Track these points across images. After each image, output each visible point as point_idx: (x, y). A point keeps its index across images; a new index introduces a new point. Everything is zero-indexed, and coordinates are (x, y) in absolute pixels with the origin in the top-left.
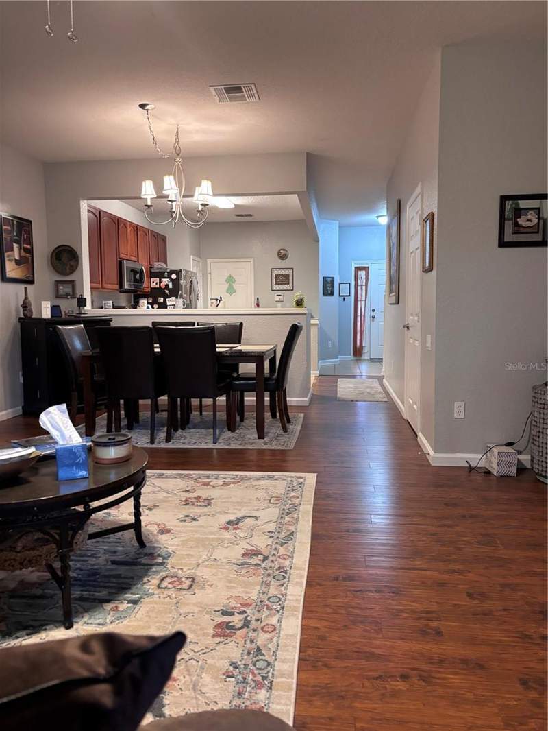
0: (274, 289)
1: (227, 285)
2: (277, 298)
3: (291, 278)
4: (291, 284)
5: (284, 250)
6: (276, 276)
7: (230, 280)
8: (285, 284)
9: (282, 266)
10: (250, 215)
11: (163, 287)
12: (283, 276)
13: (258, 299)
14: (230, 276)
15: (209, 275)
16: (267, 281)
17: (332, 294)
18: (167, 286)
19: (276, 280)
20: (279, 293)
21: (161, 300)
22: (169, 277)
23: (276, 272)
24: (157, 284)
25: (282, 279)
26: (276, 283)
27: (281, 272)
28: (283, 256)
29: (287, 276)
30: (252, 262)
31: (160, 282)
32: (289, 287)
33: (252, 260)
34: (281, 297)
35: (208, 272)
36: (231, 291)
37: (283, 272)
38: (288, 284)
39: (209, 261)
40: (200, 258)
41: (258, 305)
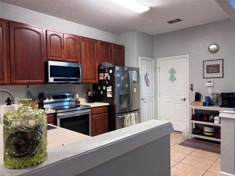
0: (206, 77)
1: (170, 75)
2: (208, 84)
3: (221, 67)
4: (221, 73)
5: (214, 45)
6: (207, 66)
7: (172, 71)
8: (216, 73)
9: (213, 59)
11: (105, 79)
12: (213, 66)
13: (192, 85)
14: (172, 69)
15: (158, 69)
16: (200, 71)
18: (107, 78)
19: (207, 70)
20: (210, 80)
21: (104, 88)
22: (108, 72)
23: (207, 63)
24: (102, 77)
25: (213, 69)
26: (208, 72)
27: (211, 63)
29: (217, 66)
30: (188, 57)
31: (104, 76)
32: (219, 75)
33: (188, 56)
34: (212, 83)
35: (158, 67)
36: (173, 79)
37: (214, 63)
38: (219, 72)
39: (158, 60)
40: (153, 58)
41: (192, 89)
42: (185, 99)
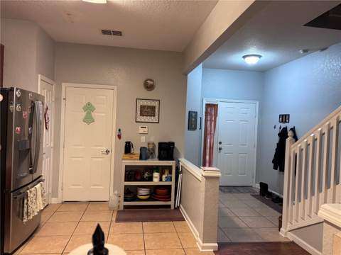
0: (139, 120)
1: (84, 114)
2: (142, 131)
3: (157, 110)
4: (157, 117)
5: (151, 80)
6: (141, 107)
7: (89, 108)
8: (151, 116)
9: (148, 98)
10: (119, 33)
12: (149, 107)
13: (119, 130)
14: (89, 104)
15: (63, 101)
16: (131, 111)
17: (195, 129)
19: (141, 111)
20: (143, 125)
23: (141, 103)
25: (147, 111)
26: (141, 115)
27: (145, 103)
28: (149, 87)
29: (153, 108)
32: (154, 119)
33: (115, 88)
34: (146, 130)
35: (63, 97)
36: (89, 119)
37: (149, 103)
38: (154, 116)
39: (64, 85)
40: (53, 80)
41: (119, 137)
42: (107, 152)
